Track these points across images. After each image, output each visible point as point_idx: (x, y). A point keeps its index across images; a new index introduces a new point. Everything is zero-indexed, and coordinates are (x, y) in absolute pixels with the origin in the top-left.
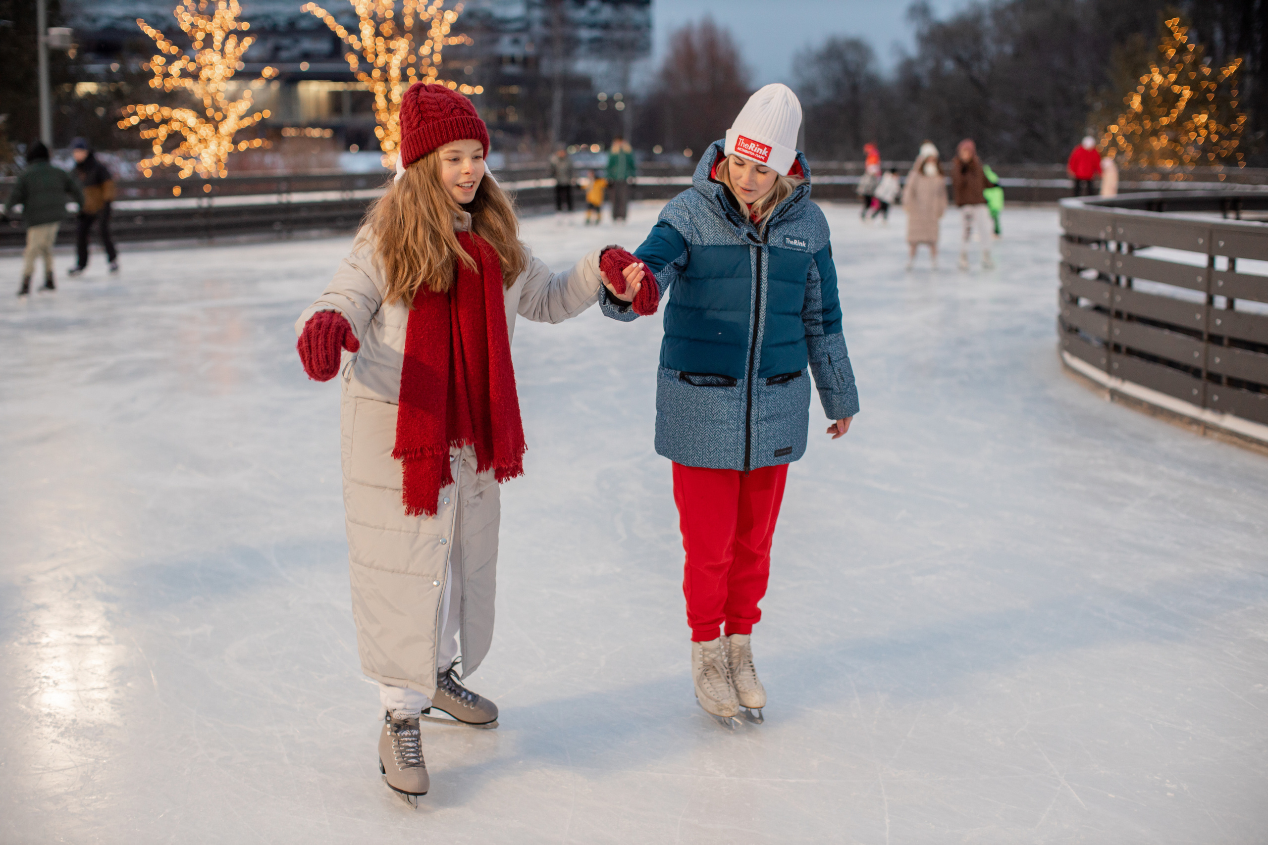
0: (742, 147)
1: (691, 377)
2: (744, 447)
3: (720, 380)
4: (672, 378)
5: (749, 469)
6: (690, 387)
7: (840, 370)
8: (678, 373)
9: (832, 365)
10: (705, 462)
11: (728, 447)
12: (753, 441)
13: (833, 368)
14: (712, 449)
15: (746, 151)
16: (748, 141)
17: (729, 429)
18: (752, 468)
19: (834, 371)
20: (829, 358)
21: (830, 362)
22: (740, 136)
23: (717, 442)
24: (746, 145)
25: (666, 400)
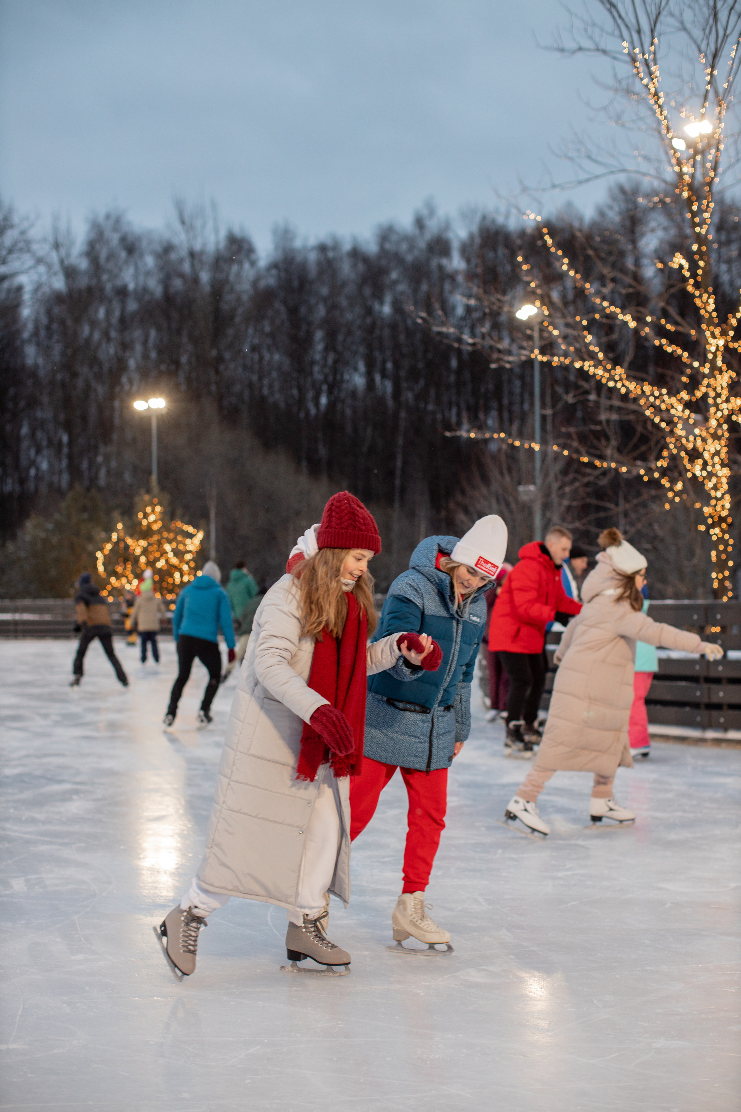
0: (481, 565)
1: (396, 703)
2: (428, 755)
3: (417, 708)
4: (380, 701)
5: (430, 770)
6: (396, 711)
7: (466, 708)
8: (385, 699)
9: (461, 704)
10: (399, 762)
11: (417, 754)
12: (434, 751)
13: (462, 706)
14: (406, 754)
15: (484, 569)
16: (487, 562)
17: (419, 742)
18: (432, 769)
19: (462, 708)
20: (461, 699)
21: (460, 702)
22: (480, 557)
23: (410, 750)
24: (485, 565)
25: (373, 717)
